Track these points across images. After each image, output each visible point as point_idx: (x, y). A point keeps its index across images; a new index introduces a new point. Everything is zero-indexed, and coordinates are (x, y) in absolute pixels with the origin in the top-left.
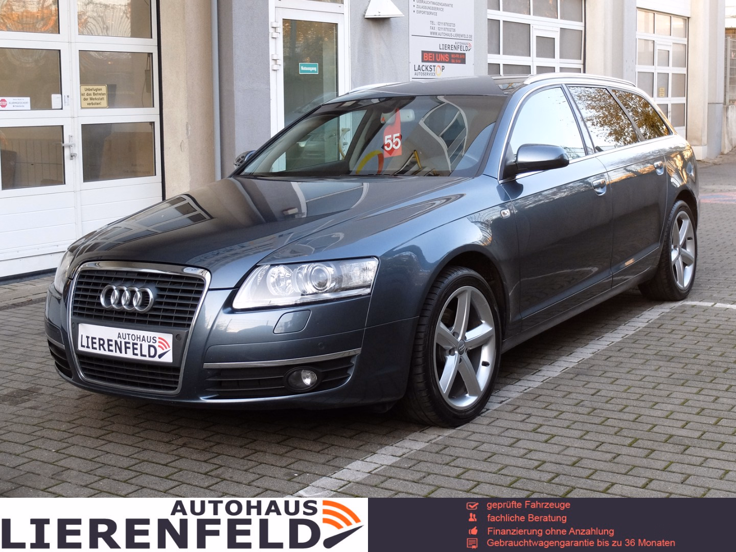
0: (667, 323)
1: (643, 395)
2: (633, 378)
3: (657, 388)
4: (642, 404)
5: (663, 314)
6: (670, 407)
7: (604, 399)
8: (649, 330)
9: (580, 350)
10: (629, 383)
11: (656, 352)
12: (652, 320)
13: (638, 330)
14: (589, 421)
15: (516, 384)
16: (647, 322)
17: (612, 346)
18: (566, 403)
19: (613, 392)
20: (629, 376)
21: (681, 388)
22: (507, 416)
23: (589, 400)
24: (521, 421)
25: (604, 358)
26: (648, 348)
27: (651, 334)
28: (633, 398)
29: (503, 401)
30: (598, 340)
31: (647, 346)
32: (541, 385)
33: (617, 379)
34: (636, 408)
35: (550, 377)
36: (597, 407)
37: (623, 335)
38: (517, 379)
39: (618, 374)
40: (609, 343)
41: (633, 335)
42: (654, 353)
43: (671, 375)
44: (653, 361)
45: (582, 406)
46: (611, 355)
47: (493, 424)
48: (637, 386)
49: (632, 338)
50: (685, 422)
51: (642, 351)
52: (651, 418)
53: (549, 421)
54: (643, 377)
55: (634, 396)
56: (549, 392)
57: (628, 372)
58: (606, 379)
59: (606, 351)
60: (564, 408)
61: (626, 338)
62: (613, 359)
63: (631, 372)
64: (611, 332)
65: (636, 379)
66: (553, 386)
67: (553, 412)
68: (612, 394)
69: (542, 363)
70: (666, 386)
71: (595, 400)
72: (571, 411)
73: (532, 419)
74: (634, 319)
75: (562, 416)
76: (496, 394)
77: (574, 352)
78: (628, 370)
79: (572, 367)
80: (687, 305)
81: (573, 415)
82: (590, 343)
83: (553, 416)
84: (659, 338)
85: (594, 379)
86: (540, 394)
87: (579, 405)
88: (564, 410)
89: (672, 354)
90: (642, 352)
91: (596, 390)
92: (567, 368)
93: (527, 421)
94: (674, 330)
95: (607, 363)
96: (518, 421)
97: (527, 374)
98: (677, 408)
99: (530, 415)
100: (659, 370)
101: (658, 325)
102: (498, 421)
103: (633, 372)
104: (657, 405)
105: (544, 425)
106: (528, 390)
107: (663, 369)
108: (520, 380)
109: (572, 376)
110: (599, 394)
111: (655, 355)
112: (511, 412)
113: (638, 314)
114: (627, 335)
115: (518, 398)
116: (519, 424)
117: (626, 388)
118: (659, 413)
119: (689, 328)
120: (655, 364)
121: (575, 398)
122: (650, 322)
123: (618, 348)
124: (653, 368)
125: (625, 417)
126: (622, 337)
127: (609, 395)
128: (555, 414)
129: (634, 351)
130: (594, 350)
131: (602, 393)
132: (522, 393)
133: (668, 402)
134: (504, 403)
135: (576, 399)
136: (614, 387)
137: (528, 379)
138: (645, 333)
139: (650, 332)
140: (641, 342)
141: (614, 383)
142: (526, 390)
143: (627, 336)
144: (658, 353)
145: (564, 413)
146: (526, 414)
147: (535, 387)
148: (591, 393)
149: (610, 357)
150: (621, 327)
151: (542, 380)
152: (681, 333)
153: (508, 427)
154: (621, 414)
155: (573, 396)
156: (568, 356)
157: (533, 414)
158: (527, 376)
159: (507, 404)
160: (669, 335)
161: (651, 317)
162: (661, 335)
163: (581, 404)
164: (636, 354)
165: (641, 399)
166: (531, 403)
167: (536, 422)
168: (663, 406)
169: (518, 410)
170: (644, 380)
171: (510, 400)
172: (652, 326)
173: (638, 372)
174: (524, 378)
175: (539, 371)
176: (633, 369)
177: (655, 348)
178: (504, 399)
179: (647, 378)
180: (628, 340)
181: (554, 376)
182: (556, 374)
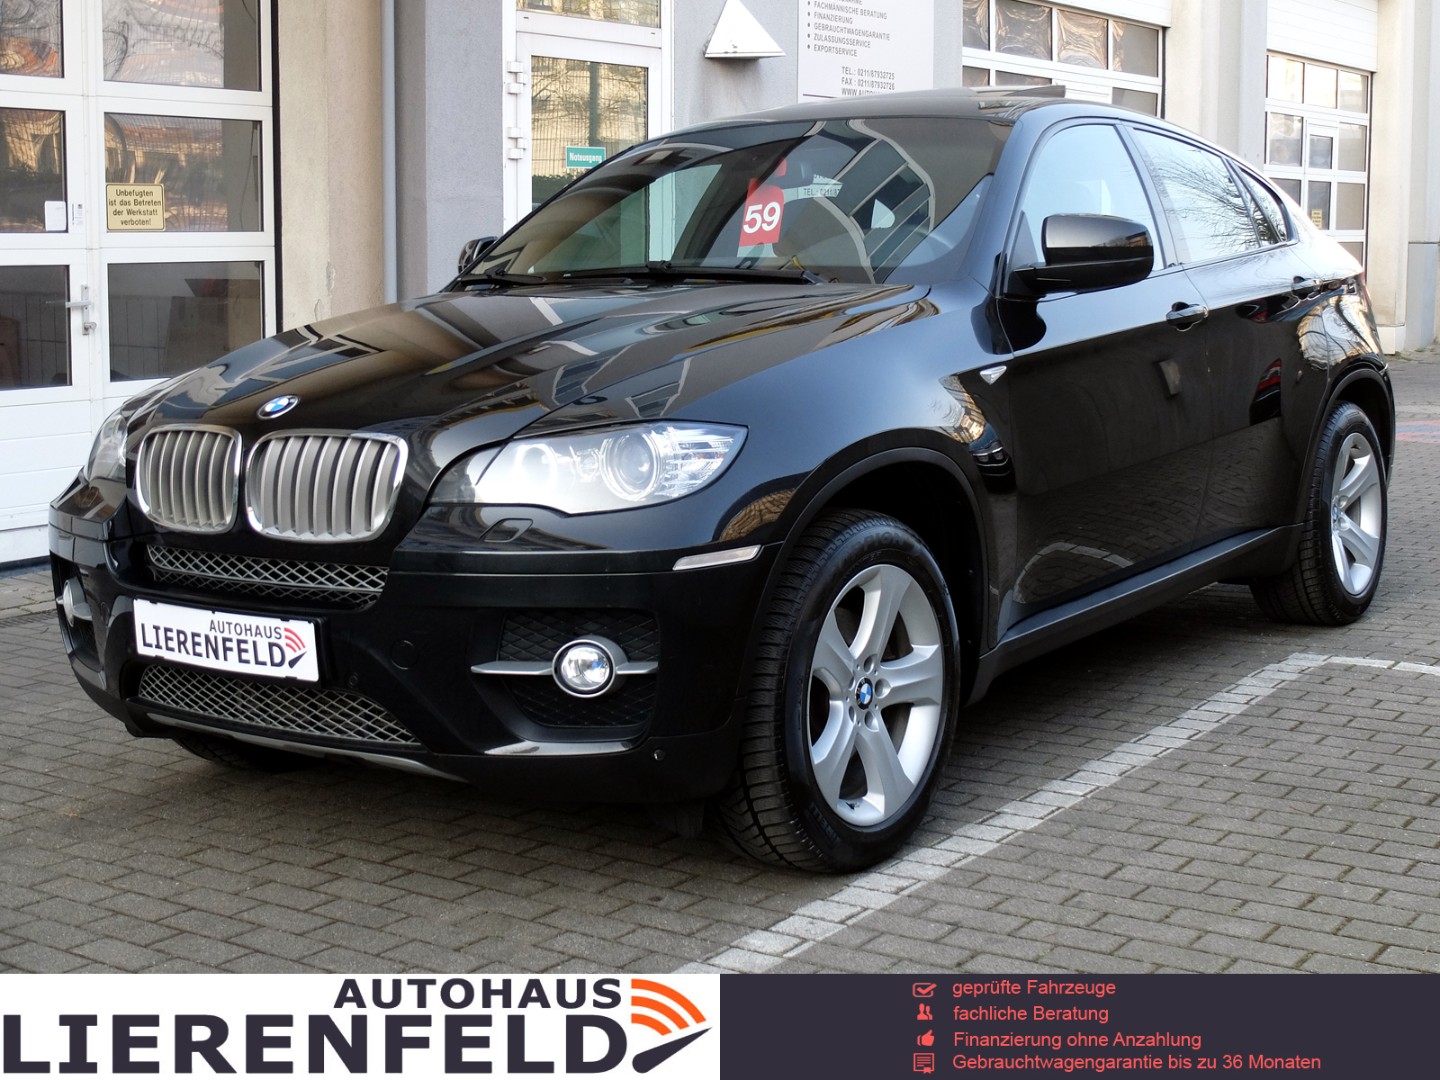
0: (1290, 706)
1: (1217, 881)
2: (1200, 838)
3: (1250, 864)
4: (1212, 904)
5: (1283, 684)
6: (1273, 914)
7: (1131, 890)
8: (1248, 721)
9: (1094, 765)
10: (1188, 849)
11: (1258, 774)
12: (1259, 699)
13: (1224, 721)
14: (1085, 946)
15: (937, 847)
16: (1246, 703)
17: (1165, 757)
18: (1042, 898)
19: (1151, 871)
20: (1190, 833)
21: (1307, 867)
22: (906, 925)
23: (1094, 890)
24: (936, 941)
25: (1143, 785)
26: (1242, 764)
27: (1251, 732)
28: (1194, 889)
29: (903, 889)
30: (1135, 742)
31: (1241, 760)
32: (994, 850)
33: (1166, 838)
34: (1197, 913)
35: (1016, 831)
36: (1110, 910)
37: (1192, 732)
38: (946, 834)
39: (1168, 827)
40: (1158, 750)
41: (1212, 732)
42: (1255, 778)
43: (1286, 832)
44: (1249, 796)
45: (1078, 905)
46: (1159, 779)
47: (869, 947)
48: (1208, 856)
49: (1209, 739)
50: (1305, 952)
51: (1228, 772)
52: (1228, 940)
53: (997, 941)
54: (1221, 834)
55: (1197, 882)
56: (1007, 868)
57: (1191, 824)
58: (1141, 839)
59: (1150, 770)
60: (1035, 911)
61: (1197, 740)
62: (1165, 790)
63: (1198, 823)
64: (1167, 726)
65: (1207, 840)
66: (1021, 852)
67: (1009, 919)
68: (1151, 876)
69: (1005, 795)
70: (1271, 858)
71: (1109, 891)
72: (1051, 918)
73: (961, 938)
74: (1220, 694)
75: (1028, 931)
76: (891, 871)
77: (1079, 771)
78: (1189, 817)
79: (1070, 808)
80: (1338, 665)
81: (1053, 928)
82: (1119, 749)
83: (1008, 930)
84: (1268, 741)
85: (1111, 838)
86: (989, 871)
87: (1070, 903)
88: (1035, 916)
89: (1293, 781)
90: (1228, 774)
91: (1116, 865)
92: (1059, 808)
93: (946, 940)
94: (1301, 723)
95: (1148, 799)
96: (929, 941)
97: (968, 822)
98: (1290, 917)
99: (956, 926)
100: (1260, 818)
101: (1269, 710)
102: (881, 939)
103: (1203, 822)
104: (1246, 907)
105: (984, 952)
106: (964, 862)
107: (1267, 816)
108: (951, 836)
109: (1066, 828)
110: (1119, 875)
111: (1255, 781)
112: (916, 916)
113: (1230, 684)
114: (1200, 732)
115: (937, 882)
116: (931, 949)
117: (1181, 861)
118: (1246, 929)
119: (1337, 719)
120: (1254, 804)
121: (1064, 883)
122: (1253, 702)
123: (1178, 764)
124: (1248, 814)
125: (1170, 934)
126: (1189, 738)
127: (1142, 879)
128: (1014, 923)
129: (1212, 771)
130: (1124, 768)
131: (1128, 873)
132: (949, 870)
133: (1271, 900)
134: (906, 892)
135: (1067, 888)
136: (1154, 859)
137: (969, 834)
138: (1240, 729)
139: (1251, 727)
140: (1229, 750)
141: (1156, 849)
142: (960, 860)
143: (1200, 735)
144: (1263, 775)
145: (1034, 923)
146: (949, 924)
147: (981, 854)
148: (1103, 873)
149: (1158, 783)
150: (1191, 713)
151: (997, 838)
152: (1317, 731)
153: (902, 954)
154: (1163, 928)
155: (1061, 879)
156: (1064, 780)
157: (965, 923)
158: (968, 826)
159: (909, 896)
160: (1290, 733)
161: (1256, 691)
162: (1273, 734)
163: (1076, 899)
164: (1213, 777)
165: (1213, 890)
166: (961, 895)
167: (967, 943)
168: (1260, 910)
169: (933, 914)
170: (1223, 842)
171: (919, 885)
172: (1255, 712)
173: (1214, 824)
174: (960, 831)
175: (998, 813)
176: (1203, 815)
177: (1257, 766)
178: (903, 883)
179: (1231, 837)
180: (1201, 743)
181: (1028, 828)
182: (1033, 824)
